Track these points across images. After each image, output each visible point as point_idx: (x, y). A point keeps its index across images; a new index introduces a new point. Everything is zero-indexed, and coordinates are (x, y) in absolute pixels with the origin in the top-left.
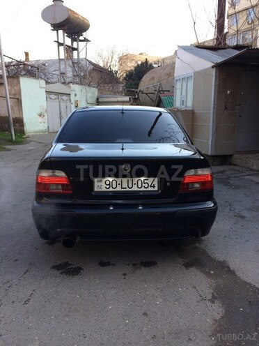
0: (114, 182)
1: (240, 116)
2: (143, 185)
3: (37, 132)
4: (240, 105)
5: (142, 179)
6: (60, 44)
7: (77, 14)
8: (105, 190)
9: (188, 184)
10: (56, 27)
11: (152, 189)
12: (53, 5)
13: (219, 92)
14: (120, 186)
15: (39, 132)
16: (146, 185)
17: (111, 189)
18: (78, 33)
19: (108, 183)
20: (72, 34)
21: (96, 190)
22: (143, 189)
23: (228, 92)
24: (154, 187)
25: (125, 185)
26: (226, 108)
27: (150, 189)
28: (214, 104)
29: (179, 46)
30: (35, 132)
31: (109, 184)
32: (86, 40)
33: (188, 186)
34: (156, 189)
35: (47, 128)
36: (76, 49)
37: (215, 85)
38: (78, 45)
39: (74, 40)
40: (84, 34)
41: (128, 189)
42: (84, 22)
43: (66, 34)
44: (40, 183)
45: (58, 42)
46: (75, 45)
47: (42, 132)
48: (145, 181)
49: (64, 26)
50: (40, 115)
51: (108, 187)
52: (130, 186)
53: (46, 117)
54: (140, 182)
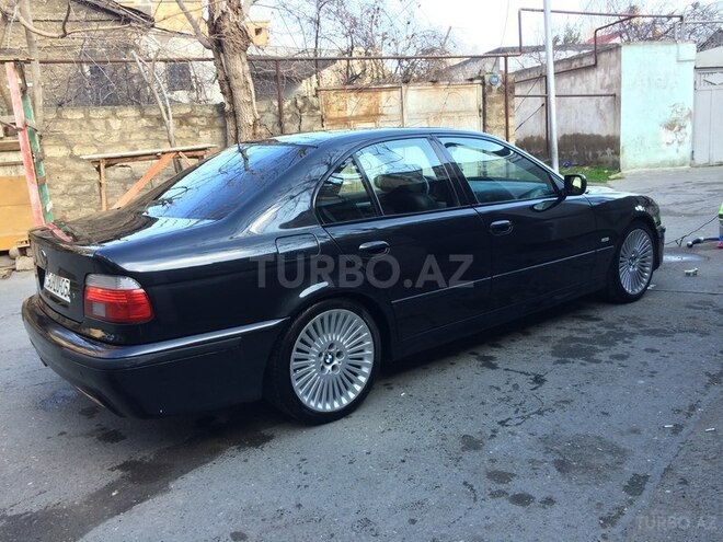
3: (658, 166)
15: (663, 164)
16: (66, 292)
17: (50, 289)
30: (648, 166)
33: (92, 306)
35: (688, 155)
41: (56, 293)
47: (673, 165)
50: (670, 126)
53: (689, 129)
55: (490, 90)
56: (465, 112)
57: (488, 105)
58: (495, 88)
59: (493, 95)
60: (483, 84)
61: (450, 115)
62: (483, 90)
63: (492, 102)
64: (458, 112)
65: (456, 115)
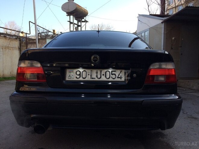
0: (84, 73)
1: (182, 54)
2: (111, 76)
4: (181, 47)
5: (110, 70)
6: (71, 23)
7: (81, 7)
8: (76, 79)
9: (153, 76)
10: (69, 14)
11: (119, 80)
12: (68, 2)
13: (166, 38)
14: (90, 76)
16: (114, 76)
17: (81, 79)
18: (81, 17)
19: (78, 73)
20: (78, 18)
21: (67, 79)
22: (111, 79)
23: (173, 38)
24: (121, 78)
25: (94, 76)
26: (172, 49)
27: (117, 79)
28: (164, 46)
29: (139, 15)
31: (80, 75)
32: (86, 21)
33: (154, 79)
34: (123, 79)
36: (80, 26)
37: (164, 34)
38: (81, 24)
39: (79, 21)
40: (85, 18)
41: (97, 79)
42: (85, 12)
43: (74, 18)
44: (19, 73)
45: (70, 22)
46: (79, 24)
48: (113, 73)
49: (74, 13)
51: (78, 77)
52: (99, 77)
54: (108, 73)
55: (22, 43)
56: (14, 48)
57: (22, 47)
58: (24, 42)
59: (23, 44)
60: (20, 40)
61: (10, 48)
62: (20, 42)
63: (23, 46)
64: (12, 48)
65: (12, 49)
